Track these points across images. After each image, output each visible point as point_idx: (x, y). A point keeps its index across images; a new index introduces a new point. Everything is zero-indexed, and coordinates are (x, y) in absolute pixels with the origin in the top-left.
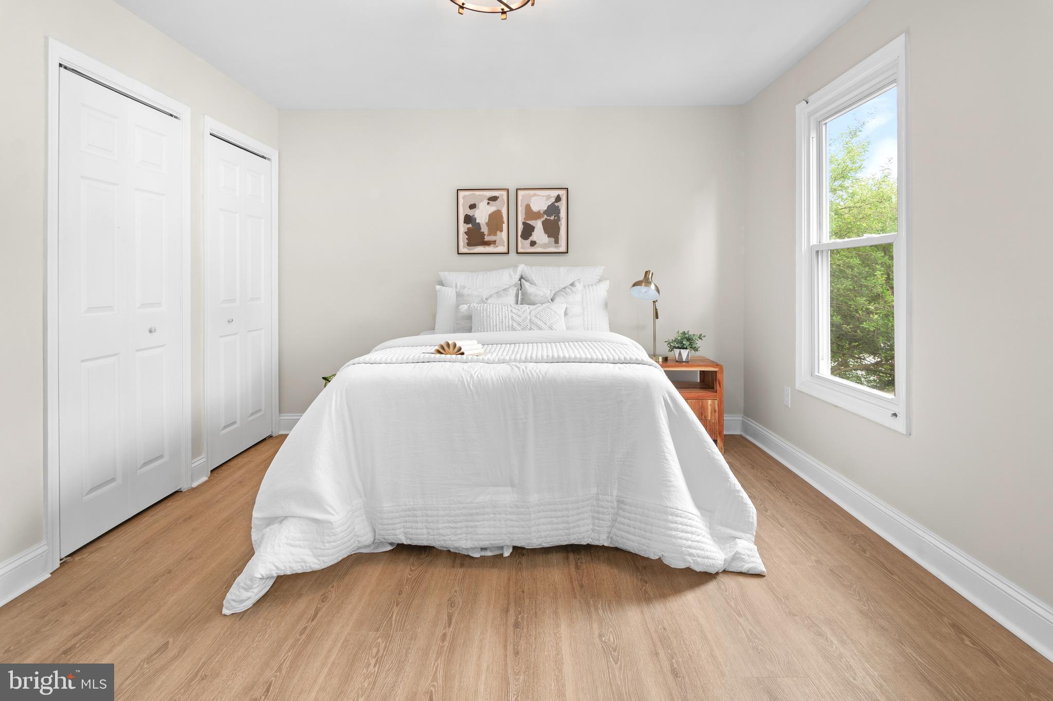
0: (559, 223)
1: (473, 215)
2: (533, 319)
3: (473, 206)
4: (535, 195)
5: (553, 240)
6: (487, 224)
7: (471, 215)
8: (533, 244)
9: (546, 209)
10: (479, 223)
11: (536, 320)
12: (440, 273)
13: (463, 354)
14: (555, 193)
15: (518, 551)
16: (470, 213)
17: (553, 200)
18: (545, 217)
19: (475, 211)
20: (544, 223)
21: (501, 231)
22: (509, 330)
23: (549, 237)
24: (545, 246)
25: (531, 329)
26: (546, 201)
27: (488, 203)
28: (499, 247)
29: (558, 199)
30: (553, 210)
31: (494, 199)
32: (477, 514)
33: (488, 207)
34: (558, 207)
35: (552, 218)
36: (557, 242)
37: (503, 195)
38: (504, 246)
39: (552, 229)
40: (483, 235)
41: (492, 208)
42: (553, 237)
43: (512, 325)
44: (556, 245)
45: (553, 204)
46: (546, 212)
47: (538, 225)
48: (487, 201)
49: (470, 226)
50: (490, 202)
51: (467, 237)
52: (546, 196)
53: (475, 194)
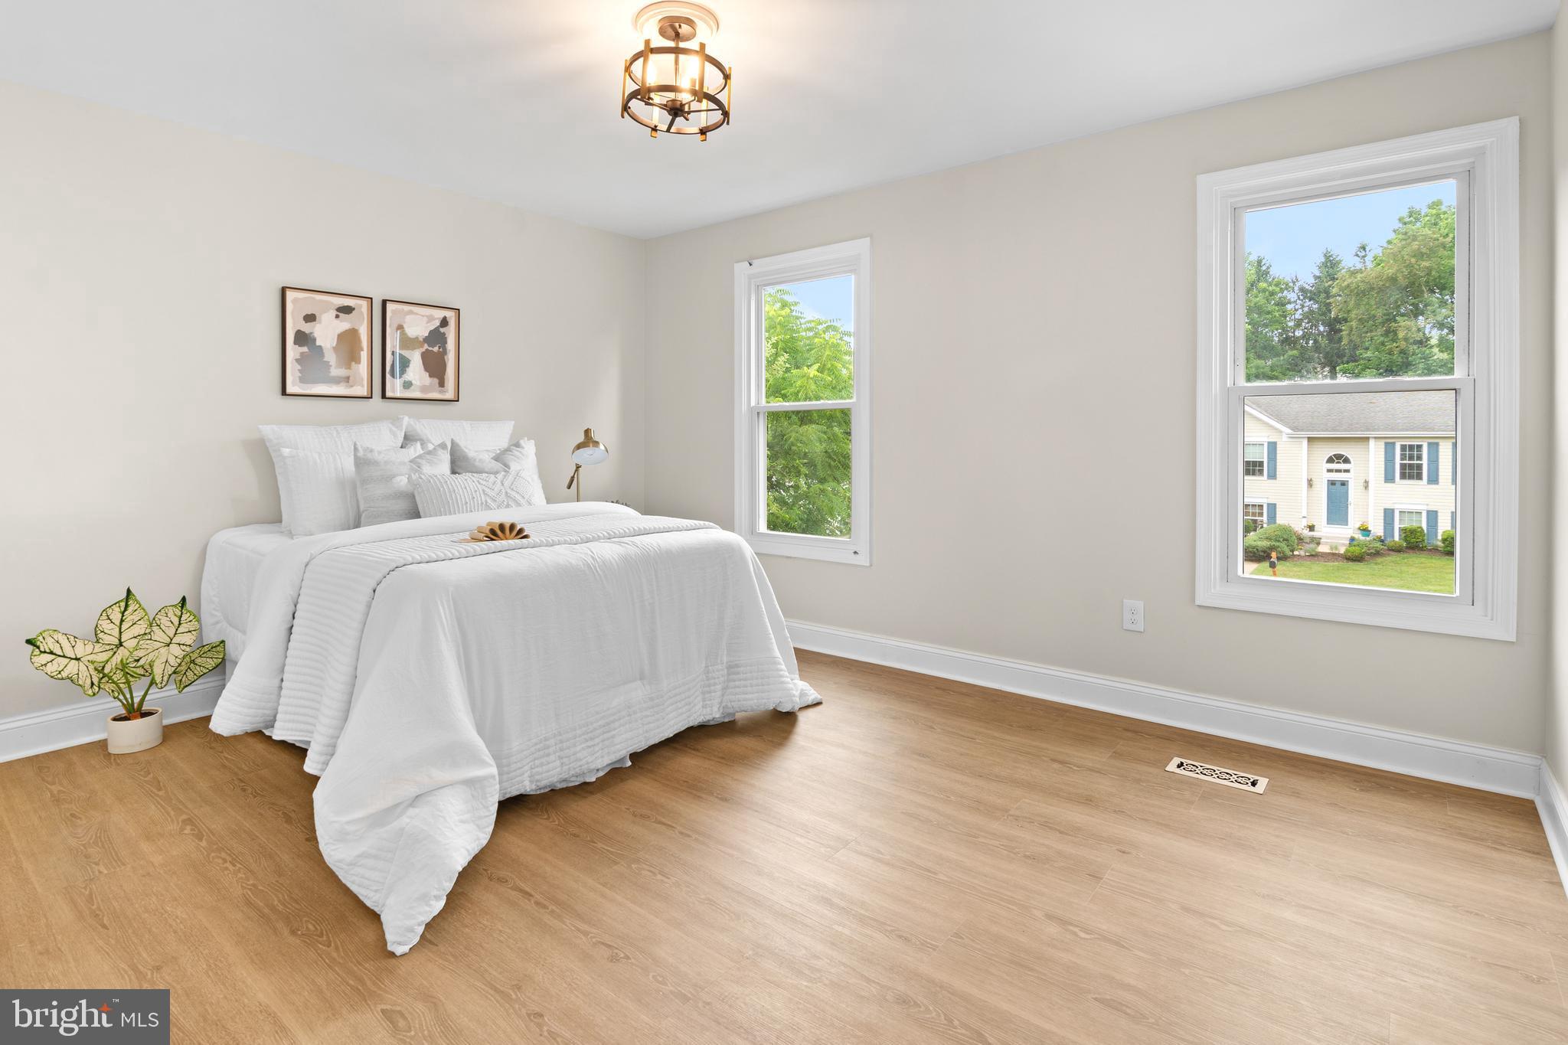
0: (446, 357)
1: (311, 333)
3: (310, 318)
4: (411, 312)
5: (436, 381)
6: (335, 349)
7: (307, 332)
8: (407, 385)
9: (427, 335)
10: (320, 346)
12: (260, 426)
13: (526, 537)
14: (440, 314)
15: (634, 756)
16: (306, 328)
17: (437, 323)
18: (426, 346)
19: (314, 327)
20: (425, 356)
21: (358, 361)
23: (430, 376)
24: (424, 389)
25: (508, 506)
26: (427, 323)
27: (337, 317)
28: (355, 387)
29: (444, 322)
30: (436, 337)
31: (347, 310)
32: (613, 722)
33: (337, 321)
34: (444, 334)
35: (436, 349)
36: (442, 384)
37: (361, 306)
38: (363, 386)
39: (435, 366)
40: (327, 365)
41: (344, 324)
42: (437, 378)
43: (486, 502)
44: (441, 388)
45: (437, 329)
46: (426, 340)
47: (416, 358)
48: (335, 313)
49: (305, 349)
50: (341, 314)
51: (299, 368)
52: (427, 316)
53: (313, 298)
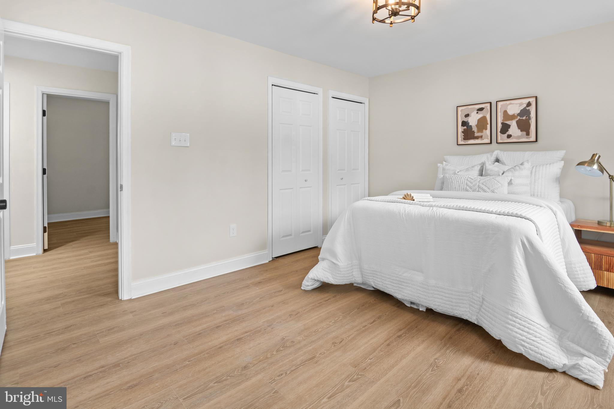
0: (530, 121)
1: (467, 121)
2: (481, 185)
3: (467, 116)
4: (511, 104)
5: (525, 133)
6: (477, 126)
7: (466, 121)
8: (509, 136)
9: (519, 112)
10: (471, 126)
11: (482, 186)
12: (444, 156)
13: (414, 200)
14: (526, 101)
16: (465, 119)
17: (525, 105)
18: (519, 118)
19: (469, 118)
20: (518, 122)
21: (486, 129)
22: (462, 191)
23: (521, 131)
24: (518, 137)
25: (478, 191)
26: (519, 107)
27: (477, 113)
28: (485, 140)
29: (529, 104)
30: (525, 112)
31: (481, 109)
33: (477, 115)
34: (529, 110)
35: (524, 118)
36: (528, 134)
37: (487, 106)
38: (488, 139)
39: (524, 126)
40: (474, 132)
41: (480, 116)
42: (525, 131)
43: (466, 188)
44: (527, 136)
45: (525, 108)
46: (519, 115)
47: (513, 124)
48: (476, 111)
49: (465, 127)
50: (479, 112)
51: (463, 134)
52: (519, 104)
53: (468, 108)
